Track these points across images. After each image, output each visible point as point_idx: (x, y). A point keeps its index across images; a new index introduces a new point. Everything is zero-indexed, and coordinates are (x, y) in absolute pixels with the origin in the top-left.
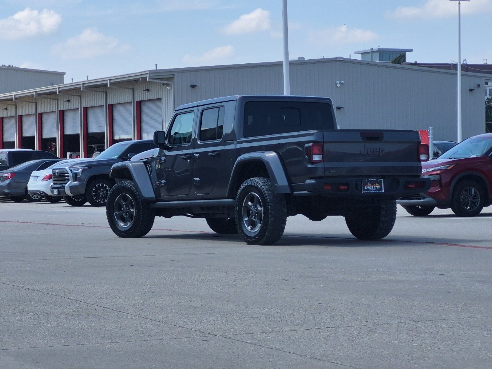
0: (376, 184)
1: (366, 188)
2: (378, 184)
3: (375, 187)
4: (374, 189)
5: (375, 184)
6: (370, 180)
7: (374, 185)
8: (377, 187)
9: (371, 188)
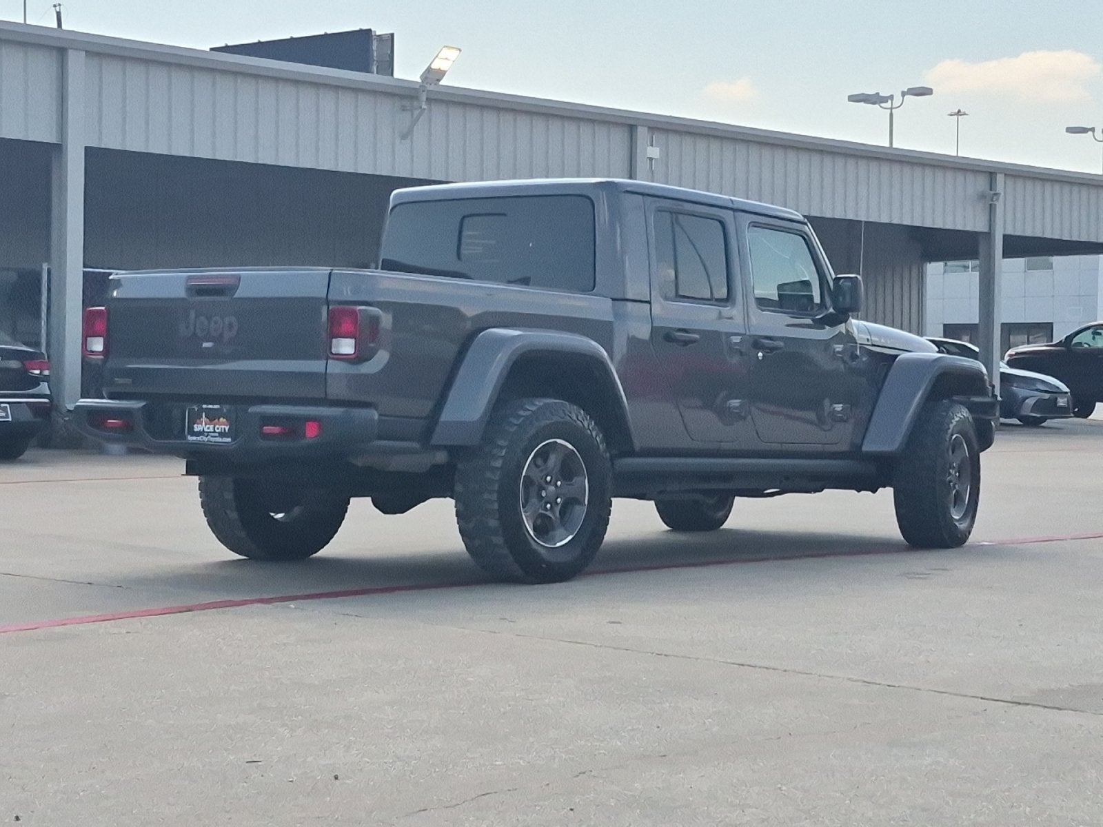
0: (221, 419)
1: (197, 428)
2: (225, 420)
3: (218, 429)
4: (214, 432)
5: (218, 420)
6: (204, 406)
7: (216, 420)
8: (223, 427)
9: (208, 428)
